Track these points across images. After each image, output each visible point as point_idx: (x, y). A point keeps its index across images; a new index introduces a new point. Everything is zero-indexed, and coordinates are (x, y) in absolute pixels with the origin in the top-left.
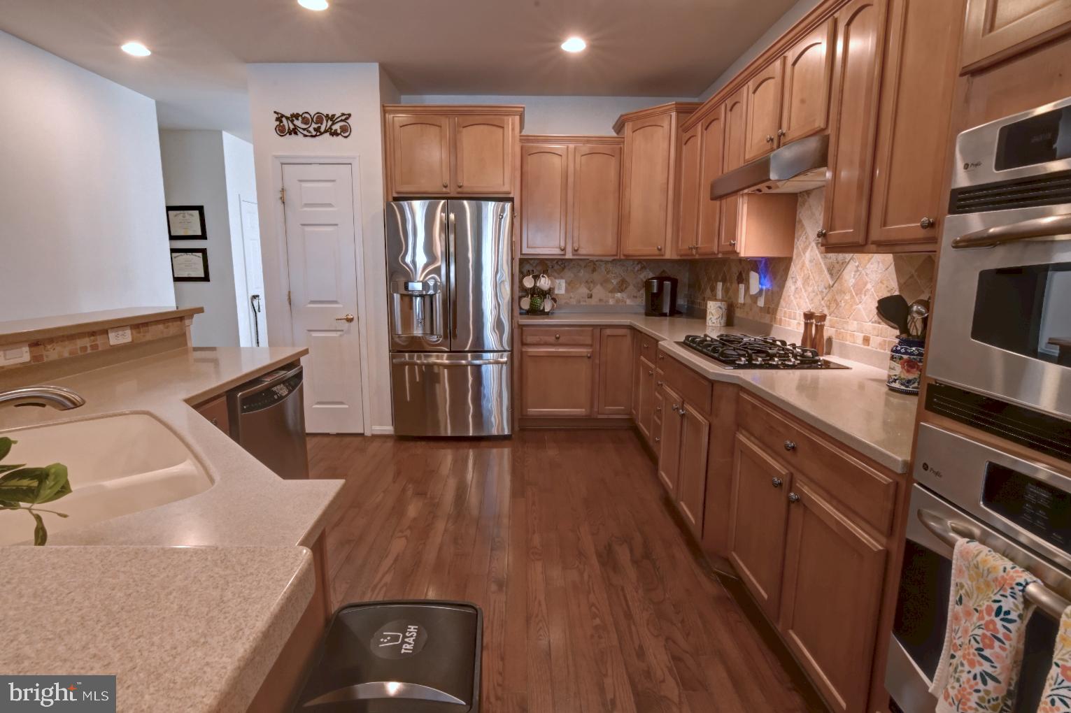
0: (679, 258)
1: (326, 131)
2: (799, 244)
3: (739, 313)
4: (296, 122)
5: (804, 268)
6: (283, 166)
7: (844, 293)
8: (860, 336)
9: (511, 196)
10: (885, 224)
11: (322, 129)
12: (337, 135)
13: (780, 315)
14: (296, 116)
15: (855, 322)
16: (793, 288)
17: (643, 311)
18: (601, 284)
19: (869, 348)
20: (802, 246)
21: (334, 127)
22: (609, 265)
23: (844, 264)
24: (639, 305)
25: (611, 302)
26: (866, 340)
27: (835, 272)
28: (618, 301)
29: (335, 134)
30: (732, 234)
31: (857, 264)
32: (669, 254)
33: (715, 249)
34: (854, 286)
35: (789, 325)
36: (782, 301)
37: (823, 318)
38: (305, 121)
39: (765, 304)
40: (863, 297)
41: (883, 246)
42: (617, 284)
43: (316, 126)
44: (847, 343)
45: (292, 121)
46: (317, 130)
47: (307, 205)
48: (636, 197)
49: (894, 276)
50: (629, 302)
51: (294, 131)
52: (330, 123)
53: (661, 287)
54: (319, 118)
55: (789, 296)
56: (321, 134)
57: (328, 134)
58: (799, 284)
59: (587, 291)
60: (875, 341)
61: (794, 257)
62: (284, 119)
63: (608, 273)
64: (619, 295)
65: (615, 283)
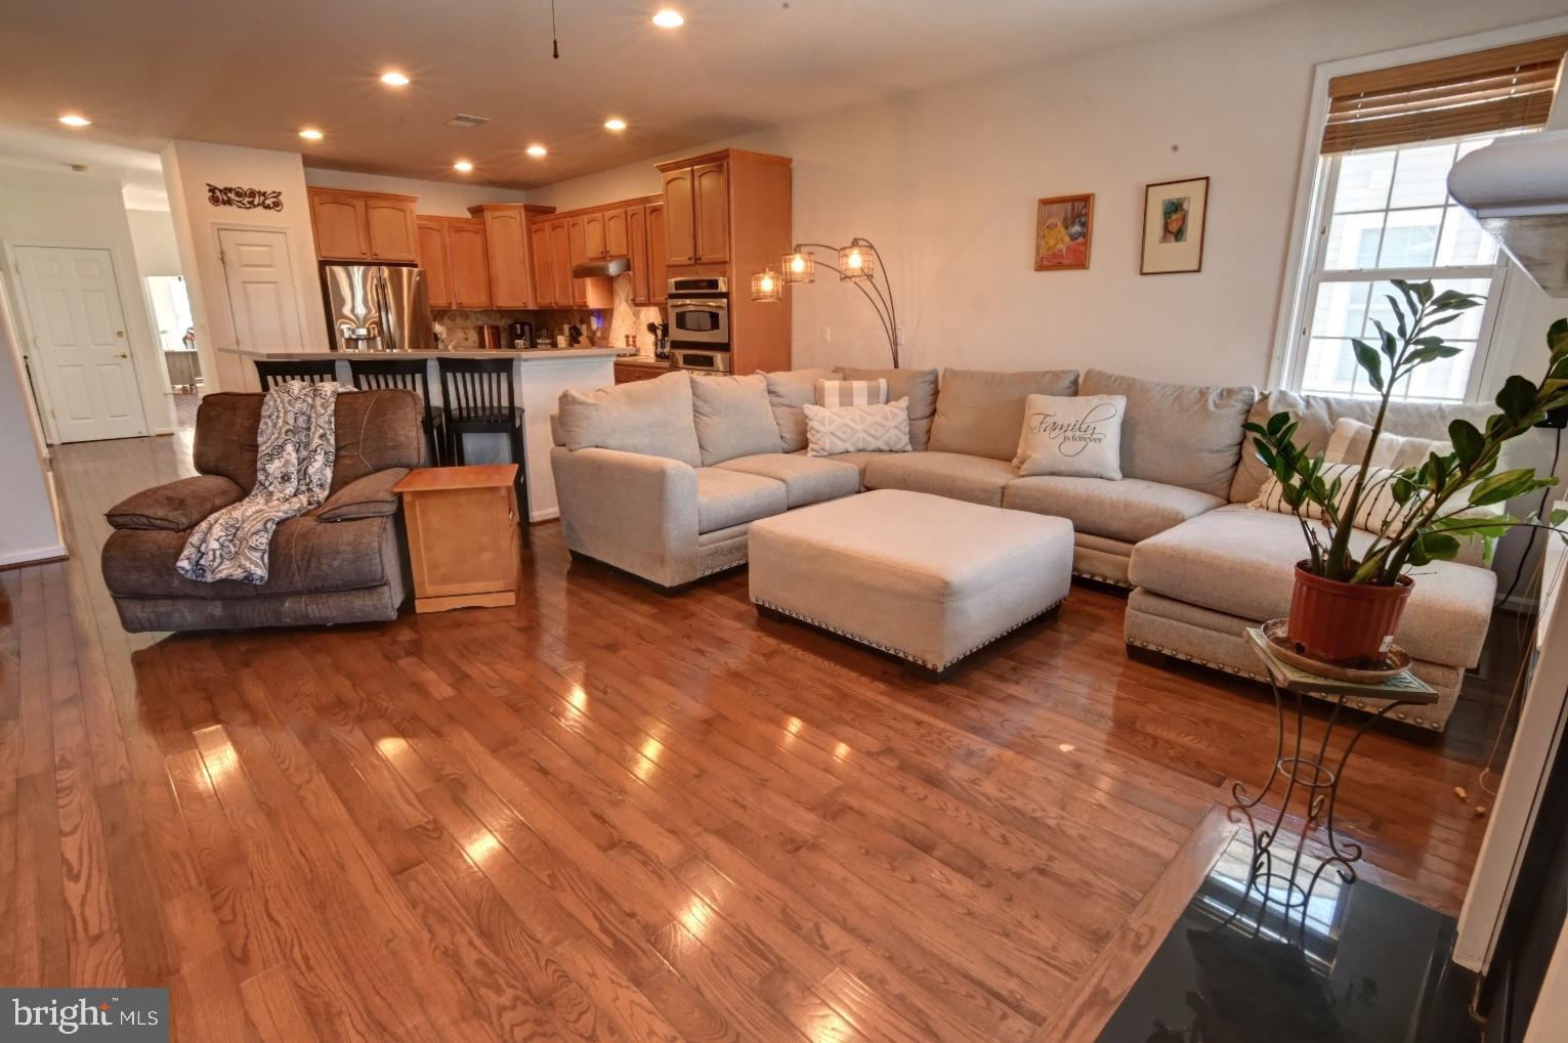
0: (540, 309)
1: (259, 205)
2: (617, 301)
4: (229, 195)
5: (622, 315)
6: (221, 232)
7: (642, 325)
9: (416, 262)
10: (654, 297)
11: (256, 203)
12: (270, 208)
13: (611, 339)
14: (230, 190)
16: (616, 324)
20: (619, 303)
21: (267, 202)
22: (478, 315)
23: (640, 311)
27: (636, 315)
29: (268, 207)
30: (583, 295)
31: (646, 311)
32: (531, 306)
33: (572, 303)
36: (612, 332)
37: (634, 337)
38: (238, 194)
39: (601, 334)
41: (655, 305)
43: (250, 199)
45: (226, 194)
46: (251, 203)
47: (246, 266)
48: (500, 265)
51: (229, 202)
52: (262, 198)
53: (522, 329)
54: (252, 194)
55: (615, 329)
56: (255, 206)
57: (261, 208)
58: (619, 322)
59: (463, 335)
61: (615, 309)
62: (217, 192)
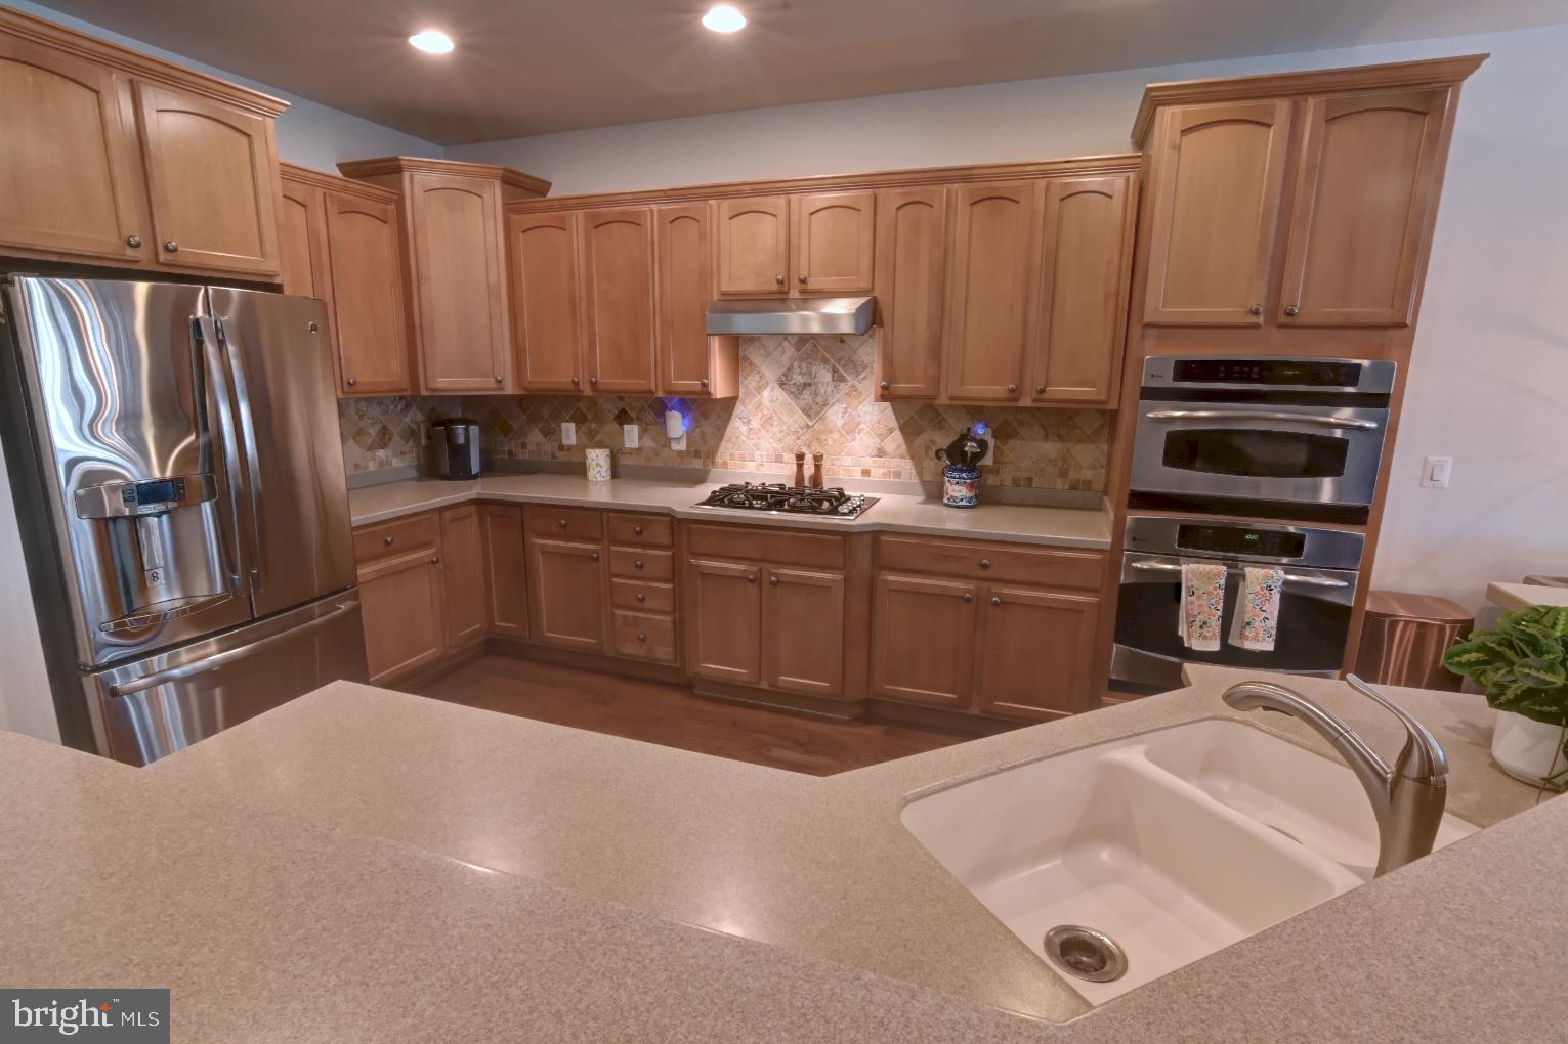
0: (523, 392)
2: (750, 382)
3: (624, 461)
5: (762, 408)
7: (831, 432)
8: (859, 470)
9: (277, 281)
10: (962, 384)
13: (719, 459)
15: (850, 458)
16: (744, 429)
17: (414, 473)
18: (355, 438)
19: (870, 478)
20: (754, 384)
24: (410, 466)
25: (372, 466)
26: (866, 472)
27: (814, 413)
28: (381, 463)
30: (703, 371)
31: (844, 406)
32: (510, 389)
34: (843, 427)
35: (742, 467)
36: (723, 443)
39: (688, 445)
40: (856, 435)
41: (958, 400)
42: (376, 435)
44: (842, 477)
49: (893, 416)
50: (396, 462)
55: (738, 437)
58: (755, 424)
60: (877, 474)
61: (741, 396)
63: (361, 417)
64: (381, 453)
65: (373, 434)
